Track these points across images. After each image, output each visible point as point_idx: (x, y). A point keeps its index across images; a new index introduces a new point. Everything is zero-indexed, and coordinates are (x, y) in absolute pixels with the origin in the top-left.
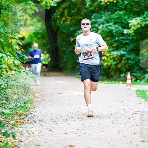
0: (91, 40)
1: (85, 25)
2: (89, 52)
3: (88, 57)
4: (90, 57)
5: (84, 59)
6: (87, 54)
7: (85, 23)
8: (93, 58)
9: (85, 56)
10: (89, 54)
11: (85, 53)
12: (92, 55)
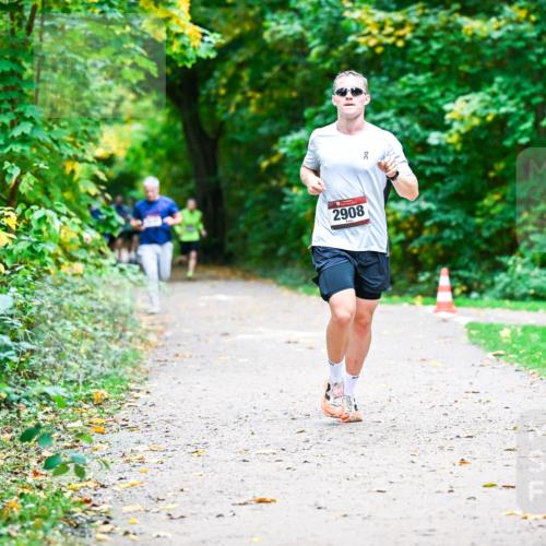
2: (354, 200)
3: (349, 218)
4: (357, 219)
6: (347, 208)
8: (366, 222)
9: (340, 216)
10: (355, 207)
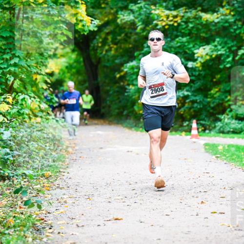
0: (163, 65)
1: (155, 41)
2: (159, 84)
3: (158, 93)
4: (161, 93)
5: (152, 97)
6: (156, 88)
7: (155, 38)
8: (166, 94)
9: (154, 92)
10: (160, 87)
11: (152, 86)
12: (164, 90)
